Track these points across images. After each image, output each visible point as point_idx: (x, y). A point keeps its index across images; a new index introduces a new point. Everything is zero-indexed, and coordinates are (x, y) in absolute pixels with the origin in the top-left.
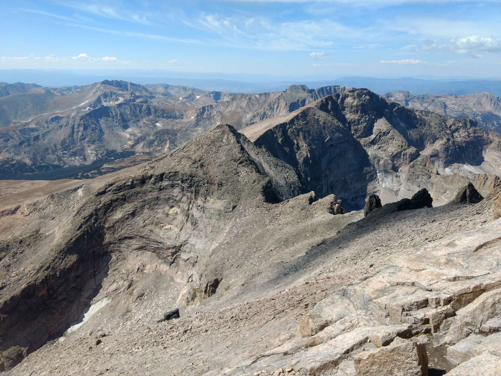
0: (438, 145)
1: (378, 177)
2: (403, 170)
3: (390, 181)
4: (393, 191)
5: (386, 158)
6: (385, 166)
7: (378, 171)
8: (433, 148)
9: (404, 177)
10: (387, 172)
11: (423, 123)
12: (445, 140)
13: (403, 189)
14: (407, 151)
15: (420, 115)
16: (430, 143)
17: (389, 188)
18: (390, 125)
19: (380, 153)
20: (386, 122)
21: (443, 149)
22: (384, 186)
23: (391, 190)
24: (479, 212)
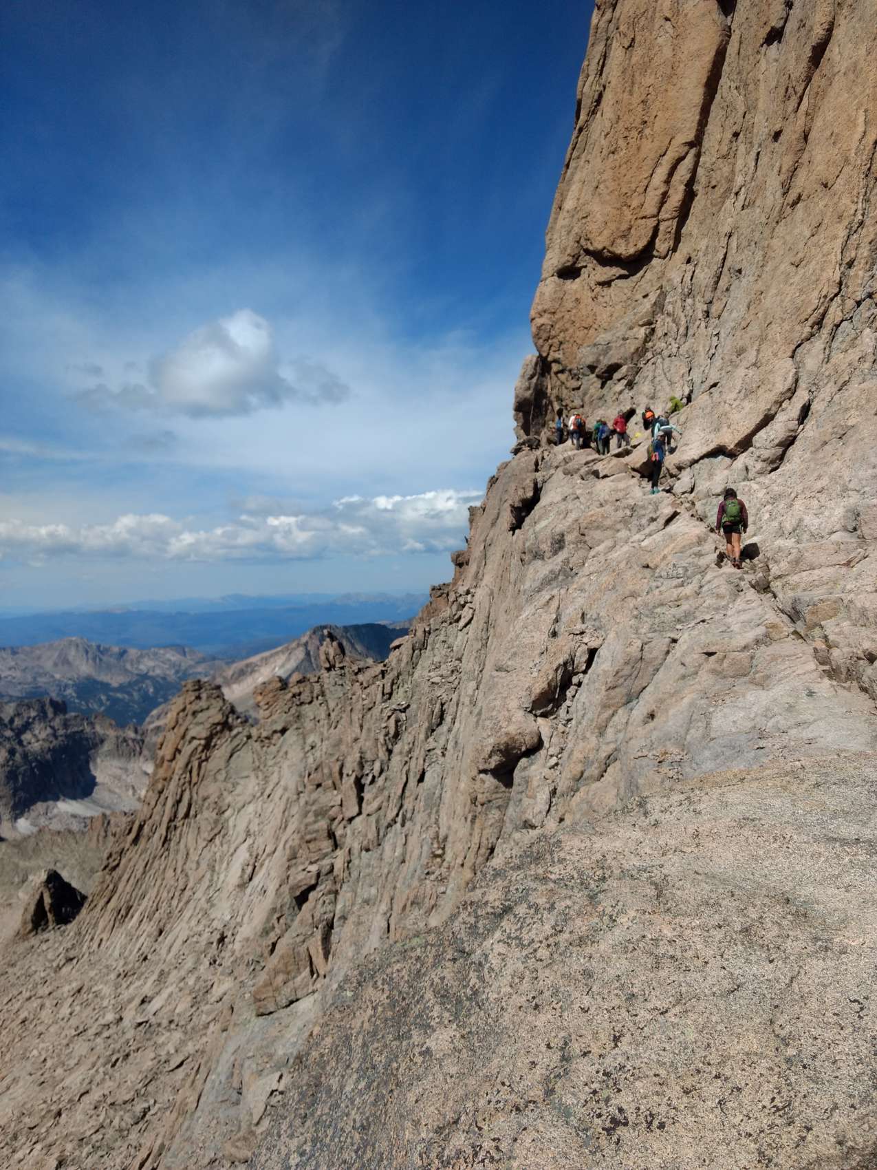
12: (3, 753)
24: (71, 954)
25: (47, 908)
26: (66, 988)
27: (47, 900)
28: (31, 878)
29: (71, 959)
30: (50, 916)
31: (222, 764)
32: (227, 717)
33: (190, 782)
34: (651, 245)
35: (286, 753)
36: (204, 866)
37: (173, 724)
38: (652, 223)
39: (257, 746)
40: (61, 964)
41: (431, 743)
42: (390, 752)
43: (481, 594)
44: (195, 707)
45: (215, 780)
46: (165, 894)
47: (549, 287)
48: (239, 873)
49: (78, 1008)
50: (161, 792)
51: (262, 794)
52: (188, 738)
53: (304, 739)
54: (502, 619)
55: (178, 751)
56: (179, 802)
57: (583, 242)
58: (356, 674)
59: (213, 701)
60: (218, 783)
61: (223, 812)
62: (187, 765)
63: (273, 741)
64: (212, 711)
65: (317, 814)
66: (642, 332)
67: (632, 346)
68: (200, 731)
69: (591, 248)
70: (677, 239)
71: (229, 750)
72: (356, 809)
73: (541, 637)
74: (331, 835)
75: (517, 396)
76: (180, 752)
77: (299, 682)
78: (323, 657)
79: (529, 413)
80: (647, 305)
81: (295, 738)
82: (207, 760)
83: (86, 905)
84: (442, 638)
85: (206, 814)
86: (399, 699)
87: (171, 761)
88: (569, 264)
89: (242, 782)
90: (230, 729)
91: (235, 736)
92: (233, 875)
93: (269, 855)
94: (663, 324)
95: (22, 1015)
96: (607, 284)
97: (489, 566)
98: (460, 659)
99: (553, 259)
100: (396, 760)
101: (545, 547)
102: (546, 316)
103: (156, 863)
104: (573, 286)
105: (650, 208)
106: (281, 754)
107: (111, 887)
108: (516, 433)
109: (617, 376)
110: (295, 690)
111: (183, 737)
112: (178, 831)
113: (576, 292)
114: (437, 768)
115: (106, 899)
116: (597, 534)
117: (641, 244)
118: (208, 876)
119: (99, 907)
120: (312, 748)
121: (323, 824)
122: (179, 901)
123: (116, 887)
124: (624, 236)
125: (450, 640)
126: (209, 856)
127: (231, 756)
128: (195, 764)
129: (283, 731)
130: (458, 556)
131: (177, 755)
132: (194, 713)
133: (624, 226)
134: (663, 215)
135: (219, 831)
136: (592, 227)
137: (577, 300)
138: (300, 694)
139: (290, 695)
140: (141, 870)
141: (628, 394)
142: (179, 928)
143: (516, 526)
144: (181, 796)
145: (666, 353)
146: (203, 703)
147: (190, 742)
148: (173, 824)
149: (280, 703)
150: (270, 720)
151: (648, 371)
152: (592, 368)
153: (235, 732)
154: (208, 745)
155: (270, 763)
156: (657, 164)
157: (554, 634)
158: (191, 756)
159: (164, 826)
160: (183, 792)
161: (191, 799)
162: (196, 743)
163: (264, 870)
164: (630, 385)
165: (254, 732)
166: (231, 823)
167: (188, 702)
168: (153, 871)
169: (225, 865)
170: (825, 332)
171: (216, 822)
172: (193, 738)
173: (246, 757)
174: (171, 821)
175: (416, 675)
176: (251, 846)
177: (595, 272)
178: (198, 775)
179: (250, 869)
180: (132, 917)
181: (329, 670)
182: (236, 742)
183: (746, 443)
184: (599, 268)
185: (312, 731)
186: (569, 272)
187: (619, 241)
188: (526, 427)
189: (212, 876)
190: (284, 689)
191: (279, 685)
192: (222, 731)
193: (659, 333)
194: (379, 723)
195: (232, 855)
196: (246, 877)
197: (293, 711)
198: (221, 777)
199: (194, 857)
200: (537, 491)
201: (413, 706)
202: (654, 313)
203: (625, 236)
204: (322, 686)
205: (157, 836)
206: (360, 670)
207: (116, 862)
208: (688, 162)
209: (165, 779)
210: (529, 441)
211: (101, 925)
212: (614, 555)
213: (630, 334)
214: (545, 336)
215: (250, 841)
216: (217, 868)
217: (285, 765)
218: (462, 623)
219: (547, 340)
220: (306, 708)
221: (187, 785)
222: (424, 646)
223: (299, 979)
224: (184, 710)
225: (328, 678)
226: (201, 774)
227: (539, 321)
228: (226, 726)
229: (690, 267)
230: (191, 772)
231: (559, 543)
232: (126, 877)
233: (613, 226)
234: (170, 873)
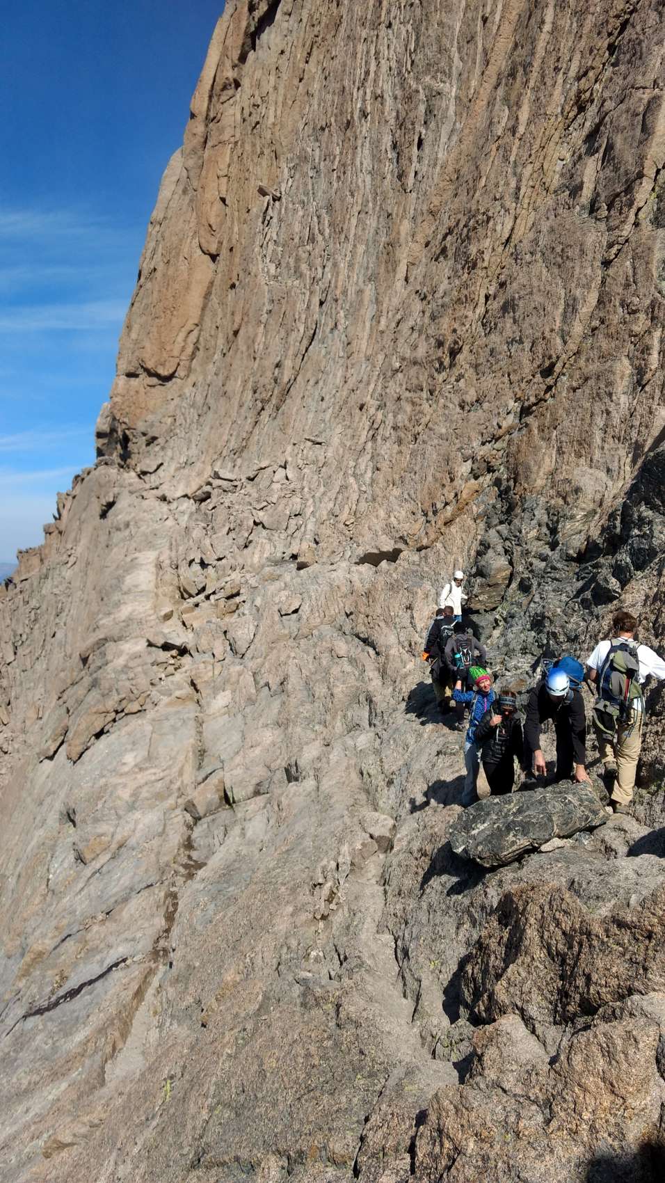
34: (176, 371)
38: (177, 360)
43: (80, 549)
47: (121, 380)
57: (140, 362)
66: (170, 420)
67: (164, 427)
69: (145, 366)
70: (189, 371)
75: (98, 428)
79: (105, 440)
84: (58, 572)
88: (132, 370)
94: (180, 418)
96: (152, 386)
97: (84, 534)
98: (70, 582)
99: (124, 365)
102: (120, 397)
104: (134, 383)
105: (176, 353)
109: (156, 442)
113: (136, 387)
117: (171, 371)
133: (163, 360)
134: (182, 357)
136: (146, 355)
137: (136, 391)
143: (103, 515)
145: (179, 436)
151: (171, 443)
152: (144, 434)
156: (180, 330)
164: (162, 449)
177: (146, 379)
184: (148, 377)
186: (132, 375)
187: (159, 366)
193: (177, 423)
200: (115, 498)
203: (163, 365)
208: (195, 333)
213: (164, 419)
218: (70, 564)
229: (194, 389)
231: (127, 525)
233: (157, 357)
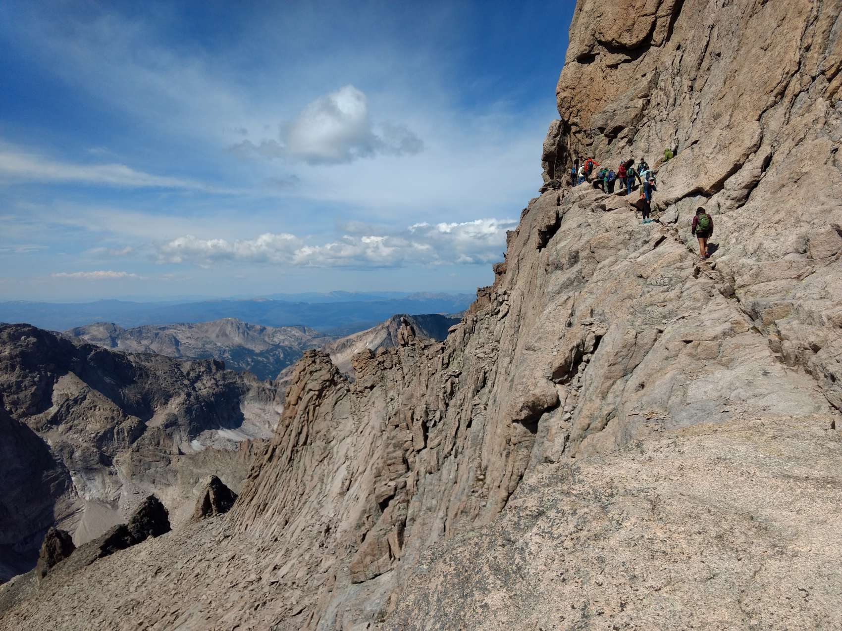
0: (174, 406)
1: (74, 483)
2: (121, 459)
3: (100, 486)
4: (107, 502)
5: (85, 445)
6: (85, 458)
7: (71, 473)
8: (166, 412)
9: (124, 471)
10: (91, 469)
11: (144, 373)
12: (183, 396)
13: (125, 494)
14: (123, 424)
15: (137, 360)
16: (161, 405)
17: (99, 499)
18: (85, 384)
19: (73, 438)
20: (77, 380)
21: (182, 411)
22: (87, 498)
23: (102, 502)
24: (228, 533)
25: (212, 501)
26: (225, 555)
27: (212, 496)
28: (201, 480)
29: (228, 537)
30: (213, 507)
31: (330, 409)
32: (334, 377)
33: (308, 420)
34: (650, 36)
35: (374, 403)
36: (316, 479)
37: (296, 380)
38: (651, 19)
39: (354, 397)
40: (221, 539)
41: (477, 400)
42: (447, 405)
43: (514, 295)
44: (312, 368)
45: (325, 419)
46: (289, 497)
47: (570, 69)
48: (340, 485)
49: (232, 569)
50: (287, 427)
51: (357, 430)
52: (307, 389)
53: (386, 393)
54: (530, 313)
55: (300, 398)
56: (300, 433)
57: (597, 35)
58: (423, 349)
59: (324, 365)
60: (326, 422)
61: (330, 442)
62: (306, 408)
63: (365, 394)
64: (323, 372)
65: (395, 446)
66: (640, 102)
67: (632, 113)
68: (315, 385)
69: (603, 40)
70: (670, 31)
71: (335, 399)
72: (423, 444)
73: (559, 327)
74: (405, 461)
75: (545, 150)
76: (301, 399)
77: (383, 353)
78: (400, 337)
79: (553, 162)
80: (645, 82)
81: (380, 393)
82: (319, 405)
83: (237, 501)
84: (485, 325)
85: (318, 443)
86: (454, 368)
87: (295, 405)
88: (586, 52)
89: (343, 421)
90: (336, 385)
91: (339, 390)
92: (335, 486)
93: (360, 473)
94: (657, 96)
95: (197, 571)
96: (614, 66)
97: (521, 275)
98: (498, 341)
99: (574, 49)
100: (451, 411)
101: (564, 261)
102: (568, 90)
103: (284, 475)
104: (588, 68)
105: (650, 8)
106: (370, 403)
107: (254, 489)
108: (543, 177)
109: (620, 135)
110: (381, 359)
111: (303, 389)
112: (299, 454)
113: (591, 73)
114: (481, 418)
115: (250, 498)
116: (603, 252)
117: (641, 37)
118: (319, 486)
119: (246, 503)
120: (392, 400)
121: (399, 453)
122: (299, 502)
123: (256, 490)
124: (628, 30)
125: (492, 327)
126: (319, 472)
127: (336, 404)
128: (312, 408)
129: (372, 387)
130: (498, 267)
131: (299, 401)
132: (311, 373)
133: (630, 22)
134: (659, 13)
135: (326, 456)
136: (605, 23)
137: (591, 79)
138: (384, 362)
139: (377, 362)
140: (274, 479)
141: (628, 149)
142: (299, 520)
143: (542, 245)
144: (302, 429)
145: (658, 118)
146: (317, 366)
147: (308, 393)
148: (295, 448)
149: (370, 368)
150: (362, 379)
151: (644, 131)
152: (602, 129)
153: (338, 387)
154: (319, 396)
155: (363, 409)
157: (570, 325)
158: (309, 402)
159: (290, 449)
160: (302, 426)
161: (308, 431)
162: (312, 393)
163: (357, 484)
164: (630, 142)
165: (352, 387)
166: (335, 450)
167: (307, 365)
168: (281, 481)
169: (330, 479)
170: (786, 101)
171: (325, 448)
172: (310, 390)
173: (346, 404)
174: (294, 446)
175: (466, 351)
176: (349, 466)
177: (605, 58)
178: (313, 415)
179: (347, 483)
180: (267, 511)
181: (404, 346)
182: (339, 393)
183: (719, 186)
184: (609, 55)
185: (392, 388)
186: (586, 58)
187: (625, 34)
188: (551, 173)
189: (322, 486)
190: (373, 358)
191: (370, 355)
192: (329, 386)
193: (653, 103)
194: (439, 384)
195: (335, 472)
196: (345, 488)
197: (378, 373)
198: (329, 417)
199: (309, 472)
200: (559, 220)
201: (464, 374)
202: (650, 88)
203: (630, 30)
204: (399, 357)
205: (284, 456)
206: (426, 347)
207: (257, 473)
209: (291, 418)
210: (553, 183)
211: (247, 515)
212: (616, 268)
213: (631, 104)
214: (567, 105)
215: (348, 463)
216: (325, 481)
217: (373, 411)
218: (500, 315)
219: (568, 108)
220: (387, 372)
221: (305, 422)
222: (472, 331)
223: (381, 560)
224: (304, 370)
225: (404, 352)
226: (315, 415)
227: (563, 95)
228: (333, 382)
229: (680, 53)
230: (308, 413)
231: (575, 258)
232: (263, 483)
233: (620, 23)
234: (293, 483)
